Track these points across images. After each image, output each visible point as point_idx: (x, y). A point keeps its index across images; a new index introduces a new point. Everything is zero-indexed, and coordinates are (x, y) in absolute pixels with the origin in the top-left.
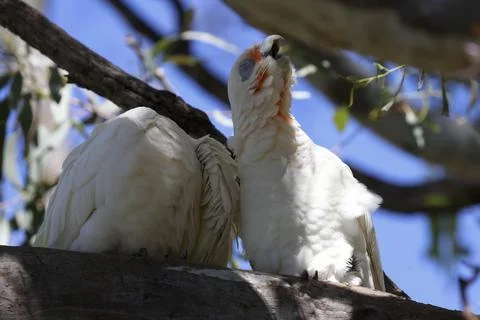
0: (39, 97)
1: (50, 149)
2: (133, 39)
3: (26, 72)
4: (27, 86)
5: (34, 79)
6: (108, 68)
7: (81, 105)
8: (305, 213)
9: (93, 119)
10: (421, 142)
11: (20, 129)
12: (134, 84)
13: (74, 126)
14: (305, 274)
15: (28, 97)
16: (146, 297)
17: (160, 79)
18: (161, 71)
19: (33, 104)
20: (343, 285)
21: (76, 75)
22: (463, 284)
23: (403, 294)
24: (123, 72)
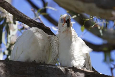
0: (10, 23)
1: (13, 35)
2: (33, 9)
3: (7, 17)
4: (8, 20)
5: (9, 19)
6: (26, 17)
7: (20, 25)
8: (73, 52)
9: (23, 28)
10: (102, 34)
11: (6, 31)
12: (32, 21)
13: (19, 30)
14: (73, 67)
15: (8, 23)
16: (35, 72)
17: (39, 19)
18: (40, 17)
19: (9, 25)
20: (83, 69)
21: (19, 19)
22: (112, 69)
23: (97, 72)
24: (30, 18)
